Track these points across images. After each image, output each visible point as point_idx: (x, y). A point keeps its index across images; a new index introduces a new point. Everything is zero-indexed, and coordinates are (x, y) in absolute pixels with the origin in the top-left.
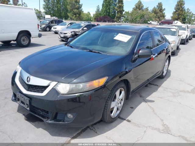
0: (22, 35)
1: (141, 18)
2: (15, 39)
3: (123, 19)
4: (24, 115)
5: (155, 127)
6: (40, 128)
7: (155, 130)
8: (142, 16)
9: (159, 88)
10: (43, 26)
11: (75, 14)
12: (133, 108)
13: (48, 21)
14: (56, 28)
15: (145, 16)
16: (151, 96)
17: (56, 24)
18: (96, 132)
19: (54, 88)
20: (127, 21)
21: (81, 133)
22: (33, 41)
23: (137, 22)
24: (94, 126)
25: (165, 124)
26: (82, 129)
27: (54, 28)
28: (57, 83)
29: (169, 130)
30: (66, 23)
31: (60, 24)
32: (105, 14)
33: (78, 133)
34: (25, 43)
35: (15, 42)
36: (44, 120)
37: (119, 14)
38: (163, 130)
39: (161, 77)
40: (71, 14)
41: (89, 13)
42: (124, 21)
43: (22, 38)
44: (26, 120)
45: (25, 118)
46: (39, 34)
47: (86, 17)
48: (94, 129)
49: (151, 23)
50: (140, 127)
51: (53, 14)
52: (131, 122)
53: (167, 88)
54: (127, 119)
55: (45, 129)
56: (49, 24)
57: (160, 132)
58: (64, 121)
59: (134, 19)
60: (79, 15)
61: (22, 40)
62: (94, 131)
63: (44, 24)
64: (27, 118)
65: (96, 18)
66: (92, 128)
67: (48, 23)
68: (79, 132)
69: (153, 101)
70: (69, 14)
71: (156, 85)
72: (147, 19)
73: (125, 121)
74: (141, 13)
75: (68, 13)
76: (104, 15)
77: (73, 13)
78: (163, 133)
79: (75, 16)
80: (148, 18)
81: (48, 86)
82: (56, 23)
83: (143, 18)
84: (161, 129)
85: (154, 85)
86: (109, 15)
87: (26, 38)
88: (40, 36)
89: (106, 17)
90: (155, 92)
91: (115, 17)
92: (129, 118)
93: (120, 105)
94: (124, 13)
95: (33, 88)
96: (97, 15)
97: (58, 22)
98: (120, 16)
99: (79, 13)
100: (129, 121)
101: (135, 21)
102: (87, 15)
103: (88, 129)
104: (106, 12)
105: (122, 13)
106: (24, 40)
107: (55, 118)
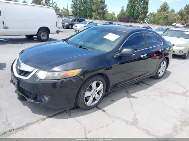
0: (42, 30)
1: (164, 20)
2: (36, 34)
3: (146, 20)
4: (18, 95)
5: (124, 119)
6: (26, 106)
7: (124, 121)
8: (165, 18)
9: (149, 87)
10: (66, 24)
11: (100, 14)
12: (113, 101)
13: (71, 20)
14: (77, 26)
15: (169, 18)
16: (137, 93)
17: (78, 23)
18: (70, 116)
19: (35, 74)
20: (150, 22)
21: (57, 114)
22: (51, 36)
23: (159, 24)
24: (71, 111)
25: (136, 118)
26: (59, 111)
27: (75, 26)
28: (38, 70)
29: (137, 123)
30: (87, 22)
31: (82, 22)
32: (129, 14)
33: (54, 114)
34: (44, 38)
35: (36, 37)
36: (27, 99)
37: (143, 15)
38: (131, 123)
39: (155, 77)
40: (95, 14)
41: (114, 13)
42: (148, 22)
43: (42, 34)
44: (19, 99)
45: (18, 97)
46: (57, 30)
47: (110, 17)
48: (69, 113)
49: (176, 25)
50: (111, 117)
51: (80, 13)
52: (105, 112)
53: (157, 88)
54: (103, 109)
55: (29, 107)
56: (72, 22)
57: (128, 124)
58: (41, 102)
59: (156, 21)
60: (103, 15)
61: (41, 35)
62: (69, 115)
63: (67, 22)
64: (20, 97)
65: (119, 18)
66: (68, 112)
67: (70, 21)
68: (56, 113)
69: (136, 98)
70: (94, 14)
71: (148, 84)
72: (170, 21)
73: (100, 111)
74: (165, 15)
75: (92, 13)
76: (128, 16)
77: (97, 13)
78: (130, 125)
79: (99, 15)
80: (172, 20)
81: (31, 72)
82: (78, 21)
83: (166, 19)
84: (129, 121)
85: (146, 84)
86: (133, 16)
87: (45, 33)
88: (58, 32)
89: (130, 18)
90: (143, 90)
91: (139, 18)
92: (105, 109)
93: (97, 95)
94: (148, 14)
95: (23, 73)
96: (121, 15)
97: (80, 21)
98: (144, 17)
99: (103, 13)
100: (104, 111)
101: (157, 22)
102: (111, 15)
103: (65, 112)
104: (130, 13)
105: (146, 15)
106: (43, 35)
107: (35, 98)
